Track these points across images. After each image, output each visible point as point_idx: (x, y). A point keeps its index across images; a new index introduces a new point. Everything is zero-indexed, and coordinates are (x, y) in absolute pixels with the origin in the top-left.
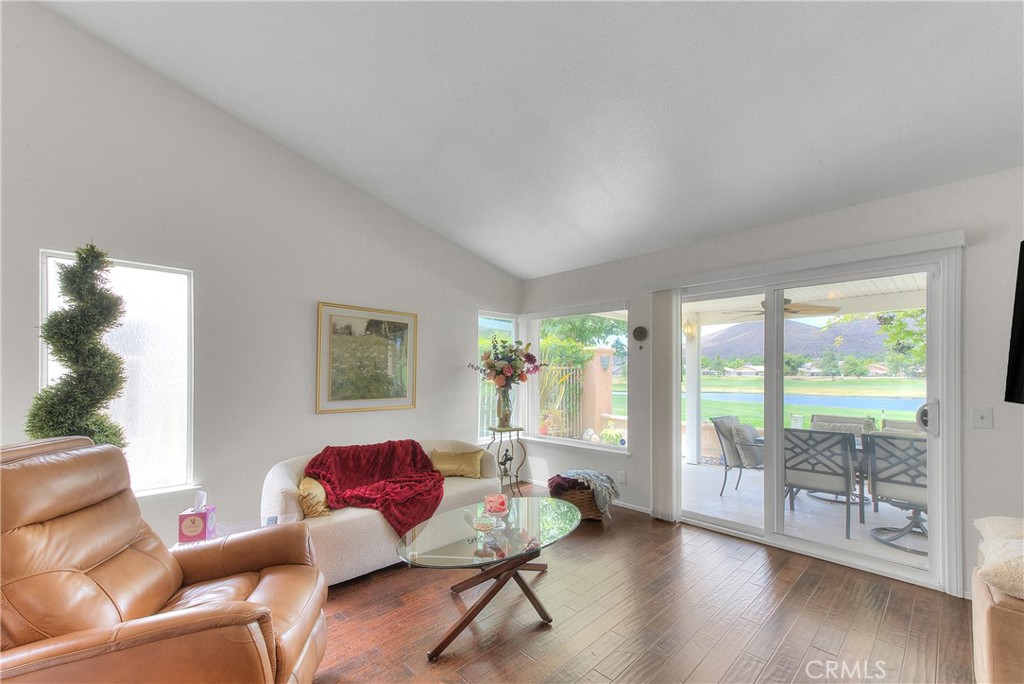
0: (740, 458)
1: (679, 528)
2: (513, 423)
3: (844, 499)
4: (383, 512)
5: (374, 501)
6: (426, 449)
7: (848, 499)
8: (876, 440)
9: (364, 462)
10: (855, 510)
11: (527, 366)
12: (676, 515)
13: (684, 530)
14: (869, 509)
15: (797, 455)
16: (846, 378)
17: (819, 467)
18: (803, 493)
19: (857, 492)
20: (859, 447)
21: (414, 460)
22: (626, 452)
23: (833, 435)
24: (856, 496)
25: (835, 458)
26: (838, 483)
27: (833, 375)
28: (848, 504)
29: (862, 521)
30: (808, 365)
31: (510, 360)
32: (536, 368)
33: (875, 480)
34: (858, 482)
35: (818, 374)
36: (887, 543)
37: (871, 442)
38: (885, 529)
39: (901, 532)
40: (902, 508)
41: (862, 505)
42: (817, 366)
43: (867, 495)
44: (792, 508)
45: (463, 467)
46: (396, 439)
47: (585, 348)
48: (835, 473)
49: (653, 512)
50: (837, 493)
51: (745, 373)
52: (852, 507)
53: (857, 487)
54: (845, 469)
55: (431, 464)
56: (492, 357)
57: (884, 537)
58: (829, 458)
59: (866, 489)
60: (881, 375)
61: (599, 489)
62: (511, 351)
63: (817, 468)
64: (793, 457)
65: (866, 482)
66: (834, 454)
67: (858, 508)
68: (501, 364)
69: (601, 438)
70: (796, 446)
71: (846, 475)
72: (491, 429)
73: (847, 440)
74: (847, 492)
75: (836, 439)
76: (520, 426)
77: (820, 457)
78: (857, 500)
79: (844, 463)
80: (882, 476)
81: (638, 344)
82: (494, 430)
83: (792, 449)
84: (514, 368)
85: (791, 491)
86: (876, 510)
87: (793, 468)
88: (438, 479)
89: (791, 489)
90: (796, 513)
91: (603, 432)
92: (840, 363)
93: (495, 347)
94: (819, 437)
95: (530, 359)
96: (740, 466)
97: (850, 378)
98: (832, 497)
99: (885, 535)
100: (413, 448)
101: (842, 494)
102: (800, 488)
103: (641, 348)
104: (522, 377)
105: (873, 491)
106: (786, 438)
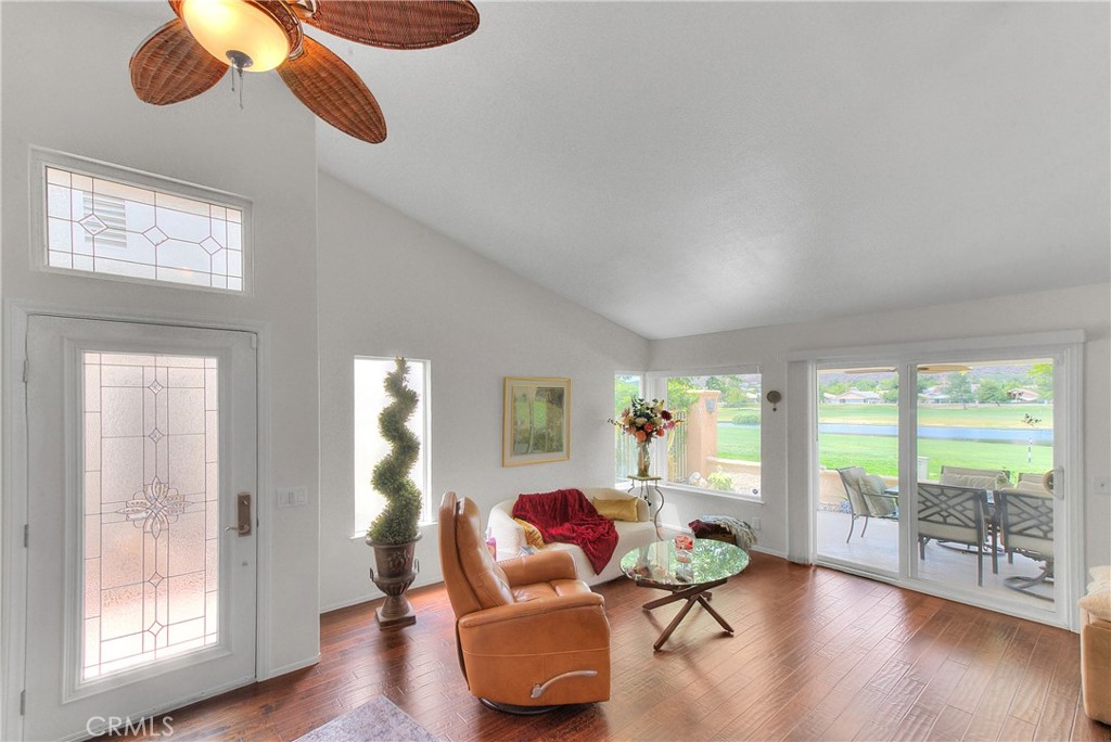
0: (867, 509)
1: (815, 571)
2: (652, 472)
3: (976, 549)
4: (583, 548)
5: (573, 538)
6: (589, 496)
7: (980, 549)
8: (1008, 498)
9: (547, 508)
10: (987, 560)
11: (664, 421)
12: (812, 560)
13: (819, 572)
14: (1003, 559)
15: (928, 508)
16: (983, 406)
17: (950, 520)
18: (933, 542)
19: (990, 543)
20: (991, 501)
21: (581, 506)
22: (759, 501)
23: (964, 491)
24: (988, 546)
25: (967, 513)
26: (971, 535)
27: (966, 401)
28: (980, 554)
29: (995, 571)
30: (931, 389)
31: (648, 417)
32: (672, 424)
33: (1007, 533)
34: (990, 534)
35: (944, 401)
36: (1019, 590)
37: (1002, 498)
38: (1018, 578)
39: (1033, 582)
40: (1035, 559)
41: (995, 555)
42: (942, 391)
43: (1000, 545)
44: (923, 557)
45: (624, 512)
46: (563, 488)
47: (690, 391)
48: (966, 526)
49: (789, 556)
50: (969, 544)
51: (849, 400)
52: (984, 557)
53: (990, 538)
54: (978, 521)
55: (595, 510)
56: (631, 414)
57: (1017, 585)
58: (961, 512)
59: (999, 540)
60: (1029, 402)
61: (740, 534)
62: (648, 409)
63: (949, 520)
64: (924, 510)
65: (998, 534)
66: (965, 509)
67: (991, 558)
68: (641, 421)
69: (710, 482)
70: (927, 500)
71: (978, 528)
72: (630, 477)
73: (979, 496)
74: (979, 543)
75: (969, 494)
76: (659, 476)
77: (951, 511)
78: (990, 550)
79: (976, 516)
80: (1014, 529)
81: (772, 405)
82: (634, 478)
83: (923, 503)
84: (654, 424)
85: (921, 540)
86: (1011, 561)
87: (924, 519)
88: (610, 523)
89: (923, 538)
90: (927, 560)
91: (712, 476)
92: (973, 388)
93: (634, 405)
94: (951, 493)
95: (666, 415)
96: (867, 515)
97: (986, 405)
98: (965, 547)
99: (1020, 584)
100: (577, 495)
101: (975, 544)
102: (929, 537)
103: (775, 410)
104: (660, 433)
105: (1005, 543)
106: (919, 494)
